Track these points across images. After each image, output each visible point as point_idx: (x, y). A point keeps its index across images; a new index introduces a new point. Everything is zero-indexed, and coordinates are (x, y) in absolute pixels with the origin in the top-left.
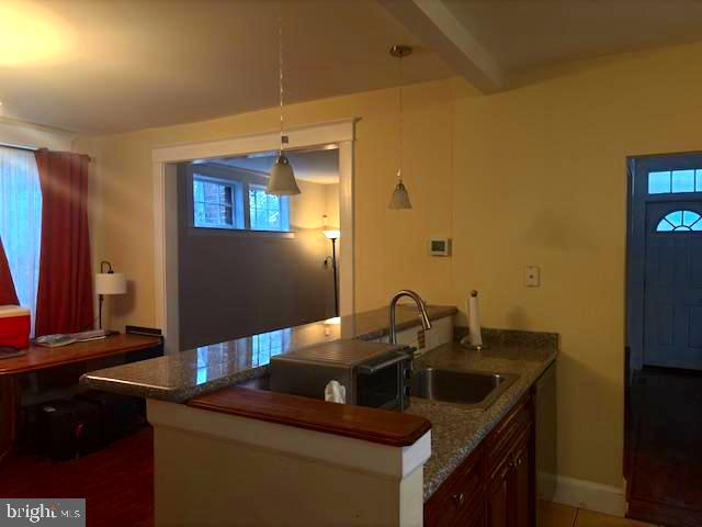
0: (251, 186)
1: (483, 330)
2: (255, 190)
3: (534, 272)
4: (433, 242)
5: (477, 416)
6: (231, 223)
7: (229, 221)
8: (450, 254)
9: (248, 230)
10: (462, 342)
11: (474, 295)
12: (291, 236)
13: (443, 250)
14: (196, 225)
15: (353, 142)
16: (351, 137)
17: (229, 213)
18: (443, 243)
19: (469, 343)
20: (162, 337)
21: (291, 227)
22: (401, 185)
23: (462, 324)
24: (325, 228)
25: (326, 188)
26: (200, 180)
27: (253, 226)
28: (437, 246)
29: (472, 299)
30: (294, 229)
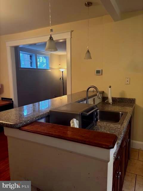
0: (38, 55)
1: (112, 98)
2: (39, 56)
3: (128, 80)
4: (97, 71)
5: (119, 127)
6: (32, 66)
7: (31, 66)
8: (102, 74)
9: (37, 69)
10: (105, 102)
11: (110, 87)
12: (50, 70)
13: (100, 73)
14: (21, 67)
15: (71, 38)
16: (70, 37)
17: (31, 63)
18: (100, 71)
19: (108, 102)
20: (13, 101)
21: (50, 68)
22: (88, 51)
23: (106, 96)
24: (60, 68)
25: (60, 56)
26: (22, 53)
27: (39, 68)
28: (98, 72)
29: (109, 88)
30: (51, 68)
